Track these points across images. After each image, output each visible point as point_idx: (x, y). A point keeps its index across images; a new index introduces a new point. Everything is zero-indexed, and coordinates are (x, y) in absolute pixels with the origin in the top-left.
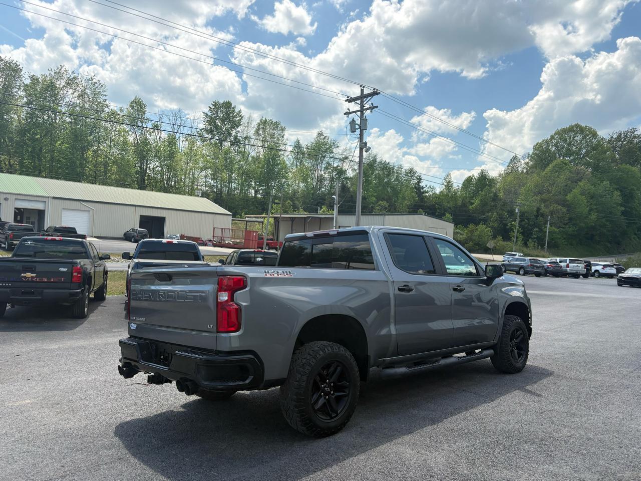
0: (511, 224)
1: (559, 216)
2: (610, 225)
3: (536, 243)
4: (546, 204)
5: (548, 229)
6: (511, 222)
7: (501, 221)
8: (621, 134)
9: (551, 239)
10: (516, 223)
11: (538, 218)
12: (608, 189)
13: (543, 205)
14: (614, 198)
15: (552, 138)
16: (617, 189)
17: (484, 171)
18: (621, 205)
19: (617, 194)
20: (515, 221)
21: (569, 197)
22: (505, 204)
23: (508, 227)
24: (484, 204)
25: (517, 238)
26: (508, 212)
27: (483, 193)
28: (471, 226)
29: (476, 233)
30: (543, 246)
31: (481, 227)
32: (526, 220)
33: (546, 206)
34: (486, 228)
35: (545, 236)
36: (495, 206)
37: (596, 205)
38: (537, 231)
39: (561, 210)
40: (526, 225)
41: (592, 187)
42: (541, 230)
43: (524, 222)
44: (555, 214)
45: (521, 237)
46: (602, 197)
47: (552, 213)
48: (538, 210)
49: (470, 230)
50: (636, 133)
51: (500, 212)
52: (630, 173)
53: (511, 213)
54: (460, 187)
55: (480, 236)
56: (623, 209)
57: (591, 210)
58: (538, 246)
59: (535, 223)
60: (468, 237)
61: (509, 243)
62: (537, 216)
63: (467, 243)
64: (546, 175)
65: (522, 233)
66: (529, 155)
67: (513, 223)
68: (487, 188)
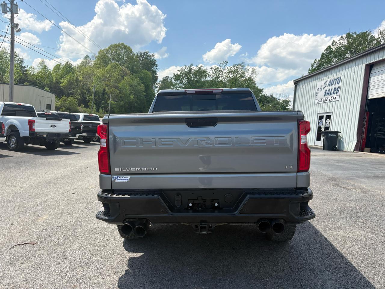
0: (89, 98)
1: (116, 95)
2: (140, 102)
3: (103, 110)
4: (108, 87)
5: (110, 102)
6: (89, 96)
7: (83, 95)
8: (142, 53)
9: (112, 108)
10: (92, 97)
11: (104, 95)
12: (138, 82)
13: (106, 88)
14: (141, 87)
15: (109, 48)
16: (142, 83)
17: (69, 62)
18: (144, 92)
19: (142, 85)
20: (91, 96)
21: (120, 85)
22: (84, 85)
23: (87, 99)
24: (70, 83)
25: (93, 106)
26: (86, 90)
27: (69, 77)
28: (64, 97)
29: (68, 102)
30: (107, 111)
31: (71, 98)
32: (97, 96)
33: (109, 89)
34: (74, 99)
35: (108, 106)
36: (77, 85)
37: (133, 90)
38: (104, 103)
39: (117, 91)
40: (98, 99)
41: (131, 80)
42: (106, 102)
43: (96, 97)
44: (113, 94)
45: (95, 106)
46: (136, 86)
47: (112, 93)
48: (104, 90)
49: (63, 100)
50: (149, 54)
51: (82, 89)
52: (147, 75)
53: (89, 90)
54: (52, 70)
55: (70, 104)
56: (145, 94)
57: (131, 93)
58: (105, 112)
59: (102, 98)
60: (62, 104)
61: (88, 109)
62: (103, 94)
63: (61, 108)
64: (107, 70)
65: (96, 104)
66: (96, 56)
67: (90, 97)
68: (71, 73)
